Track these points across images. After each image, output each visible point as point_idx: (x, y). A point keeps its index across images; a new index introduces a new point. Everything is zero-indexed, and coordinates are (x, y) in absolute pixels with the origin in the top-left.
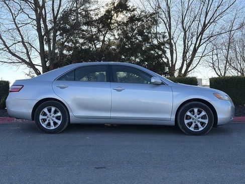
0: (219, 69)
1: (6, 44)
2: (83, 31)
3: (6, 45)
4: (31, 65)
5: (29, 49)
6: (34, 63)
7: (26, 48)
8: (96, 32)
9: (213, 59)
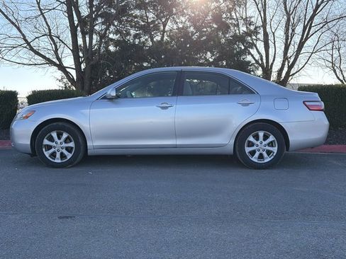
0: (341, 71)
1: (27, 38)
2: (136, 17)
3: (26, 40)
4: (61, 67)
5: (58, 45)
6: (65, 65)
7: (55, 44)
8: (154, 18)
9: (332, 55)
